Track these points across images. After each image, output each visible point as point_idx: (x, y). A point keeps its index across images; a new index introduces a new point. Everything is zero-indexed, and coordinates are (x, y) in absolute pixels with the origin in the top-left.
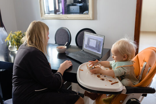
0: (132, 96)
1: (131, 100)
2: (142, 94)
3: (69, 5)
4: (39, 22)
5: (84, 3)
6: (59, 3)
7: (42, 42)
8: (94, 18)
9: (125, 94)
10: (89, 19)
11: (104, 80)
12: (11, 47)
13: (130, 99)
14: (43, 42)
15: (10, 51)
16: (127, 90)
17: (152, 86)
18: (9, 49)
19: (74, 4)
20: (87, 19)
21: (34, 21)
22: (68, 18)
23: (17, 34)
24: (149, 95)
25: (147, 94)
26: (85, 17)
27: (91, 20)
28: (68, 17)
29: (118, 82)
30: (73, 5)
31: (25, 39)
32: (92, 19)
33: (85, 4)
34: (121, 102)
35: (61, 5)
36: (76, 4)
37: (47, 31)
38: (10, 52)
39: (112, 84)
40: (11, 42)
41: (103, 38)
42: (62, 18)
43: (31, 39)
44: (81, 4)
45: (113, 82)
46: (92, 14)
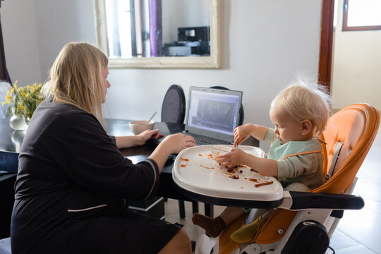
0: (308, 215)
1: (304, 223)
2: (331, 210)
3: (168, 46)
5: (203, 40)
6: (143, 39)
7: (89, 90)
8: (223, 64)
9: (288, 208)
10: (209, 66)
11: (238, 178)
13: (302, 223)
14: (93, 91)
15: (14, 130)
16: (294, 199)
18: (11, 125)
19: (180, 42)
20: (206, 66)
22: (162, 66)
23: (32, 91)
24: (347, 212)
25: (342, 212)
26: (201, 62)
27: (214, 69)
28: (161, 64)
29: (272, 183)
30: (177, 45)
32: (217, 66)
33: (204, 42)
34: (279, 231)
35: (148, 44)
36: (184, 42)
37: (102, 65)
39: (257, 186)
41: (238, 97)
42: (149, 66)
43: (61, 85)
44: (195, 44)
45: (260, 183)
46: (218, 56)
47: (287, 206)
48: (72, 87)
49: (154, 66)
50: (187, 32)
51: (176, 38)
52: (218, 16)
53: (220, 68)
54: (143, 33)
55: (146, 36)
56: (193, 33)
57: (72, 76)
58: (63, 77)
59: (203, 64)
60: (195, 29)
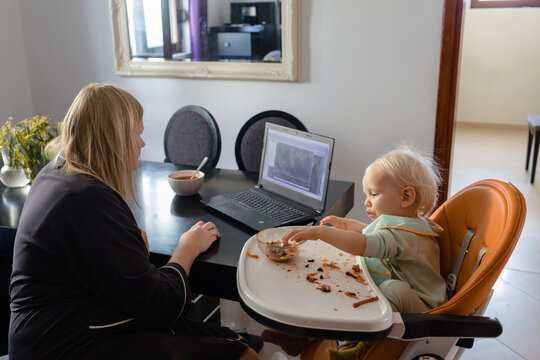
1: (421, 359)
2: (457, 339)
3: (216, 31)
4: (107, 88)
5: (267, 23)
6: (180, 21)
7: (115, 156)
8: (301, 75)
9: (399, 338)
10: (281, 78)
11: (329, 291)
12: (8, 174)
13: (418, 358)
14: (121, 159)
15: (5, 187)
16: (406, 324)
17: (490, 312)
18: (2, 179)
19: (234, 26)
20: (275, 78)
21: (90, 86)
22: (210, 76)
23: (33, 127)
24: (478, 342)
25: (472, 341)
26: (269, 72)
27: (288, 81)
28: (209, 72)
29: (377, 299)
30: (228, 29)
31: (59, 148)
32: (291, 79)
33: (270, 26)
35: (186, 28)
36: (241, 26)
37: (135, 119)
38: (6, 190)
39: (356, 305)
40: (10, 155)
41: (327, 146)
42: (191, 75)
43: (77, 148)
44: (256, 28)
45: (361, 299)
46: (293, 63)
47: (398, 335)
48: (94, 153)
49: (198, 75)
50: (244, 10)
51: (228, 19)
52: (293, 5)
53: (297, 80)
54: (179, 11)
55: (184, 18)
56: (253, 12)
57: (94, 137)
58: (81, 137)
59: (271, 75)
60: (256, 5)
